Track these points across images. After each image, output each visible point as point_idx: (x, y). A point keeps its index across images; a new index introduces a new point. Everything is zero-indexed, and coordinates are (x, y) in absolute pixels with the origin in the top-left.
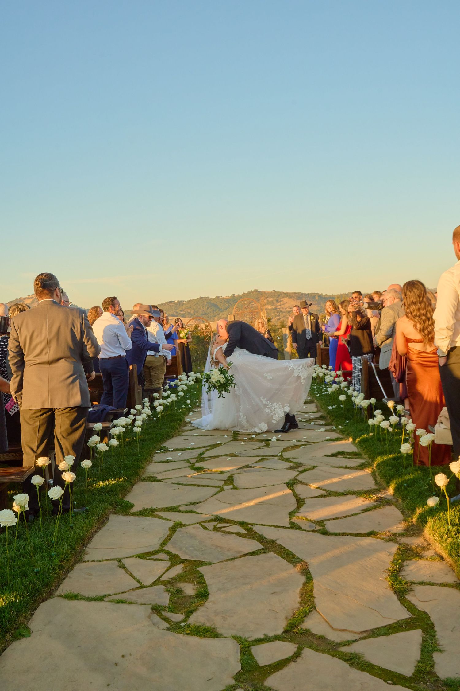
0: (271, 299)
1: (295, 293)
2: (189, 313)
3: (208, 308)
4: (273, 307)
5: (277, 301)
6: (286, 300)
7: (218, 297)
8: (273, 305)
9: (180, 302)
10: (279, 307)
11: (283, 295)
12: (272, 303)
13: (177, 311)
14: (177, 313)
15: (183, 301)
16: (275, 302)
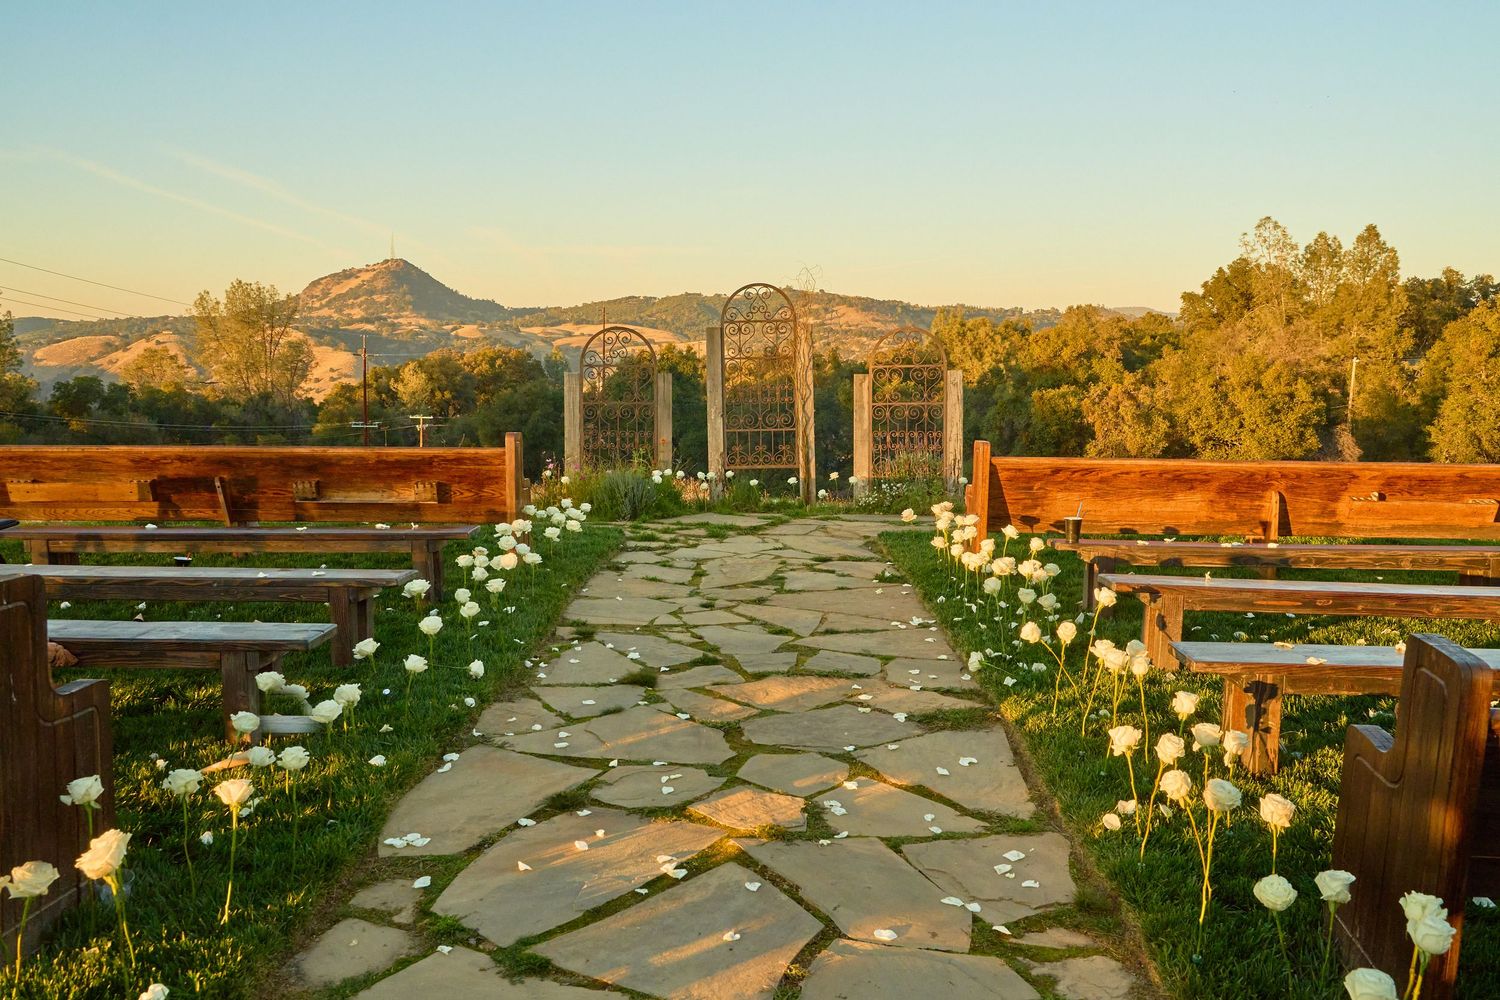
0: (815, 307)
1: (860, 299)
2: (664, 321)
3: (699, 314)
4: (818, 321)
5: (826, 310)
6: (842, 309)
7: (719, 295)
8: (817, 318)
9: (648, 300)
10: (829, 322)
11: (837, 300)
12: (816, 314)
13: (642, 315)
14: (641, 318)
15: (655, 298)
16: (822, 312)
